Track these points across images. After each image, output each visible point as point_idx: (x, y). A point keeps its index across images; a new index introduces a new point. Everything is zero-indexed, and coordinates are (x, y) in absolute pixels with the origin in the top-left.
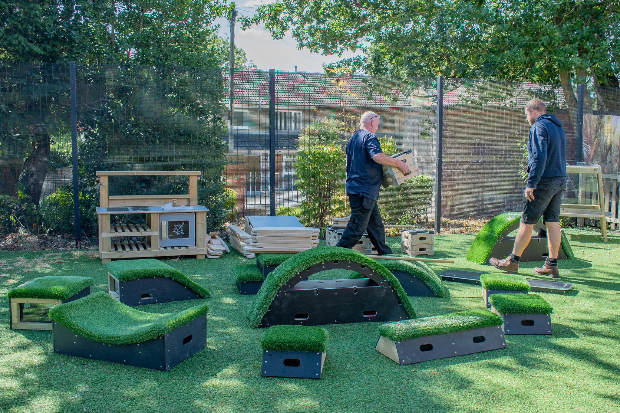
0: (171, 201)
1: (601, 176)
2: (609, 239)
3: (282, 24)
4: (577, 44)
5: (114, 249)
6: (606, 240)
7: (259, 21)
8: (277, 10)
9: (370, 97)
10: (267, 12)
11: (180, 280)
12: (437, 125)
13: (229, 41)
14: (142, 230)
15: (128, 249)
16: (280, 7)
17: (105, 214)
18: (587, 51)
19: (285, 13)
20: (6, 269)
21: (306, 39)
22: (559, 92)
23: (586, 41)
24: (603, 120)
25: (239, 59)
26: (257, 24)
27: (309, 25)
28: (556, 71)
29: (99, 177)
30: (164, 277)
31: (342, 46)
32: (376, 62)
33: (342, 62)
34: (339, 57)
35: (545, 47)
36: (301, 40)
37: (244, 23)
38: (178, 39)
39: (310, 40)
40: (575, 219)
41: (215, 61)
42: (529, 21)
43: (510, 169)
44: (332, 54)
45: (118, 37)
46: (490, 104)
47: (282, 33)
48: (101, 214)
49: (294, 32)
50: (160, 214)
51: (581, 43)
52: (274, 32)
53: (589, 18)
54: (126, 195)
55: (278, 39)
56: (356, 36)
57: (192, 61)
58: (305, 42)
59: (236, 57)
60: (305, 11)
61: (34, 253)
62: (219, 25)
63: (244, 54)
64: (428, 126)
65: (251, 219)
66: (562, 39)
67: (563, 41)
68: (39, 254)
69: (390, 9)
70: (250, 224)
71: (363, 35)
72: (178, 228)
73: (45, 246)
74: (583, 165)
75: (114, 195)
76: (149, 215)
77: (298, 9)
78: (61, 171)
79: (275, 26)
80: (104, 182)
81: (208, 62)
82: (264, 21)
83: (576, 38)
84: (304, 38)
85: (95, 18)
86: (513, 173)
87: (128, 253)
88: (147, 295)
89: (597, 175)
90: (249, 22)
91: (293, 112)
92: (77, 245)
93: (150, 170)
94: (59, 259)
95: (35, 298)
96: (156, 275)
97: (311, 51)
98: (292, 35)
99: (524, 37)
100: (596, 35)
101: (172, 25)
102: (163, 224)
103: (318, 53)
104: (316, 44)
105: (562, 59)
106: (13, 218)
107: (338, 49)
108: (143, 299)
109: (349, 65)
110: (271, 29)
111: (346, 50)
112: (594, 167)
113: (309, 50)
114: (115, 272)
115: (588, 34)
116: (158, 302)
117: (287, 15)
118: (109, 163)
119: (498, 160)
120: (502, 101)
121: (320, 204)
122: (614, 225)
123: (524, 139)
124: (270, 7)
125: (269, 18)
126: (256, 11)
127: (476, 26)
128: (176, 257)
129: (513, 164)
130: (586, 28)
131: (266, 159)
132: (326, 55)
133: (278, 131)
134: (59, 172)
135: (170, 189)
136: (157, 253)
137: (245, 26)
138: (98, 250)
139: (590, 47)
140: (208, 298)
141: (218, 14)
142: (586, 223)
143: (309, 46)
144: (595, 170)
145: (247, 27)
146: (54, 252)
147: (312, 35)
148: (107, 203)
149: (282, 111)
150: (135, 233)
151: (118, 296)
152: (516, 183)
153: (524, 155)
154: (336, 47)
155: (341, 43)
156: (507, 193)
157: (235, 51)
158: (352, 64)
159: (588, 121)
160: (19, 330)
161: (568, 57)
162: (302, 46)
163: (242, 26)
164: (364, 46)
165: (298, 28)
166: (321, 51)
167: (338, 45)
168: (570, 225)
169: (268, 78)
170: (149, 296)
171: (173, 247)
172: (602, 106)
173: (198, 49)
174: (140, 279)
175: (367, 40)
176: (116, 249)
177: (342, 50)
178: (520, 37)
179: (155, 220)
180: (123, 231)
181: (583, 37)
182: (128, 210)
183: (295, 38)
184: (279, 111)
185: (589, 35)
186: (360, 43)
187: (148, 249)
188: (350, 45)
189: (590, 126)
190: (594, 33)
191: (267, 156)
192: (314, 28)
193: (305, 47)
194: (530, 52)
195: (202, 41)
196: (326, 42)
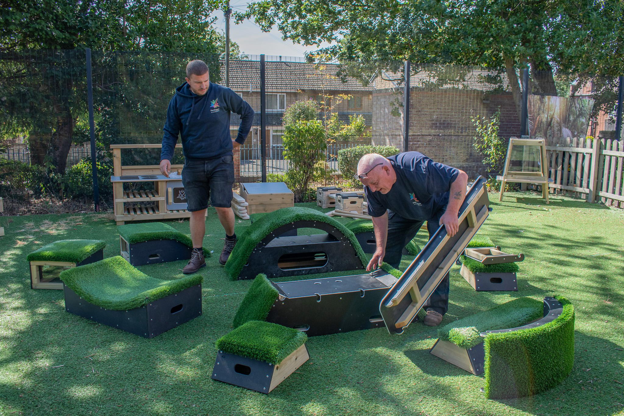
0: (176, 170)
1: (545, 148)
2: (550, 202)
3: (270, 19)
4: (521, 35)
5: (126, 213)
6: (548, 203)
7: (250, 16)
8: (265, 7)
9: (344, 81)
10: (257, 9)
11: (184, 242)
12: (405, 104)
13: (225, 36)
14: (151, 196)
15: (139, 213)
16: (268, 4)
17: (118, 182)
18: (529, 41)
19: (272, 10)
20: (33, 231)
21: (290, 32)
22: (504, 76)
23: (529, 33)
24: (544, 100)
25: (233, 50)
26: (248, 19)
27: (293, 20)
28: (502, 58)
29: (112, 149)
30: (169, 239)
31: (319, 38)
32: (350, 51)
33: (321, 51)
34: (318, 47)
35: (494, 37)
36: (285, 33)
37: (237, 18)
38: (181, 29)
39: (293, 32)
40: (519, 185)
41: (213, 48)
42: (480, 15)
43: (465, 141)
44: (311, 45)
45: (129, 29)
46: (445, 86)
47: (269, 27)
48: (115, 182)
49: (280, 26)
50: (167, 182)
51: (525, 34)
52: (263, 26)
53: (531, 13)
54: (138, 165)
55: (266, 32)
56: (332, 29)
57: (193, 48)
58: (288, 34)
59: (231, 49)
60: (288, 8)
61: (58, 216)
62: (216, 18)
63: (238, 46)
64: (397, 106)
65: (245, 185)
66: (508, 31)
67: (509, 33)
68: (63, 217)
69: (360, 6)
70: (245, 189)
71: (338, 28)
72: (182, 194)
73: (68, 211)
74: (528, 138)
75: (127, 165)
76: (157, 182)
77: (283, 6)
78: (87, 144)
79: (264, 21)
80: (117, 153)
81: (207, 49)
82: (254, 16)
83: (521, 30)
84: (288, 31)
85: (108, 10)
86: (468, 144)
87: (139, 216)
88: (155, 255)
89: (541, 147)
90: (242, 17)
91: (278, 94)
92: (96, 208)
93: (158, 143)
94: (80, 221)
95: (52, 260)
96: (162, 238)
97: (294, 42)
98: (277, 28)
99: (476, 29)
100: (537, 27)
101: (176, 17)
102: (169, 191)
103: (299, 43)
104: (298, 36)
105: (509, 47)
106: (42, 186)
107: (317, 40)
108: (151, 259)
109: (327, 53)
110: (261, 23)
111: (323, 41)
112: (539, 140)
113: (292, 40)
114: (125, 235)
115: (530, 26)
116: (165, 262)
117: (274, 11)
118: (123, 137)
119: (456, 134)
120: (456, 84)
121: (304, 172)
122: (553, 189)
123: (478, 116)
124: (259, 4)
125: (259, 14)
126: (248, 7)
127: (435, 20)
128: (181, 219)
129: (468, 137)
130: (529, 22)
131: (256, 134)
132: (307, 46)
133: (268, 111)
134: (85, 146)
135: (176, 160)
136: (164, 215)
137: (238, 20)
138: (114, 213)
139: (532, 37)
140: (209, 257)
141: (215, 6)
142: (529, 188)
143: (293, 37)
144: (540, 142)
145: (240, 22)
146: (75, 215)
147: (295, 28)
148: (120, 173)
149: (271, 94)
150: (145, 199)
151: (129, 256)
152: (470, 153)
153: (477, 129)
154: (315, 39)
155: (319, 35)
156: (463, 162)
157: (230, 45)
158: (329, 52)
159: (532, 100)
160: (39, 289)
161: (513, 47)
162: (286, 37)
163: (236, 21)
164: (339, 38)
165: (283, 23)
166: (302, 41)
167: (317, 37)
168: (514, 189)
169: (259, 66)
170: (156, 256)
171: (178, 211)
172: (538, 89)
173: (198, 38)
174: (148, 241)
175: (341, 33)
176: (129, 212)
177: (320, 41)
178: (473, 29)
179: (162, 187)
180: (135, 197)
181: (527, 29)
182: (139, 179)
183: (280, 31)
184: (268, 93)
185: (532, 27)
186: (335, 36)
187: (157, 212)
188: (326, 38)
189: (534, 105)
190: (535, 25)
191: (257, 131)
192: (296, 23)
193: (289, 39)
194: (481, 41)
195: (202, 31)
196: (307, 34)
